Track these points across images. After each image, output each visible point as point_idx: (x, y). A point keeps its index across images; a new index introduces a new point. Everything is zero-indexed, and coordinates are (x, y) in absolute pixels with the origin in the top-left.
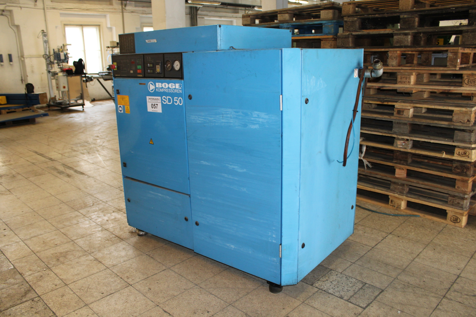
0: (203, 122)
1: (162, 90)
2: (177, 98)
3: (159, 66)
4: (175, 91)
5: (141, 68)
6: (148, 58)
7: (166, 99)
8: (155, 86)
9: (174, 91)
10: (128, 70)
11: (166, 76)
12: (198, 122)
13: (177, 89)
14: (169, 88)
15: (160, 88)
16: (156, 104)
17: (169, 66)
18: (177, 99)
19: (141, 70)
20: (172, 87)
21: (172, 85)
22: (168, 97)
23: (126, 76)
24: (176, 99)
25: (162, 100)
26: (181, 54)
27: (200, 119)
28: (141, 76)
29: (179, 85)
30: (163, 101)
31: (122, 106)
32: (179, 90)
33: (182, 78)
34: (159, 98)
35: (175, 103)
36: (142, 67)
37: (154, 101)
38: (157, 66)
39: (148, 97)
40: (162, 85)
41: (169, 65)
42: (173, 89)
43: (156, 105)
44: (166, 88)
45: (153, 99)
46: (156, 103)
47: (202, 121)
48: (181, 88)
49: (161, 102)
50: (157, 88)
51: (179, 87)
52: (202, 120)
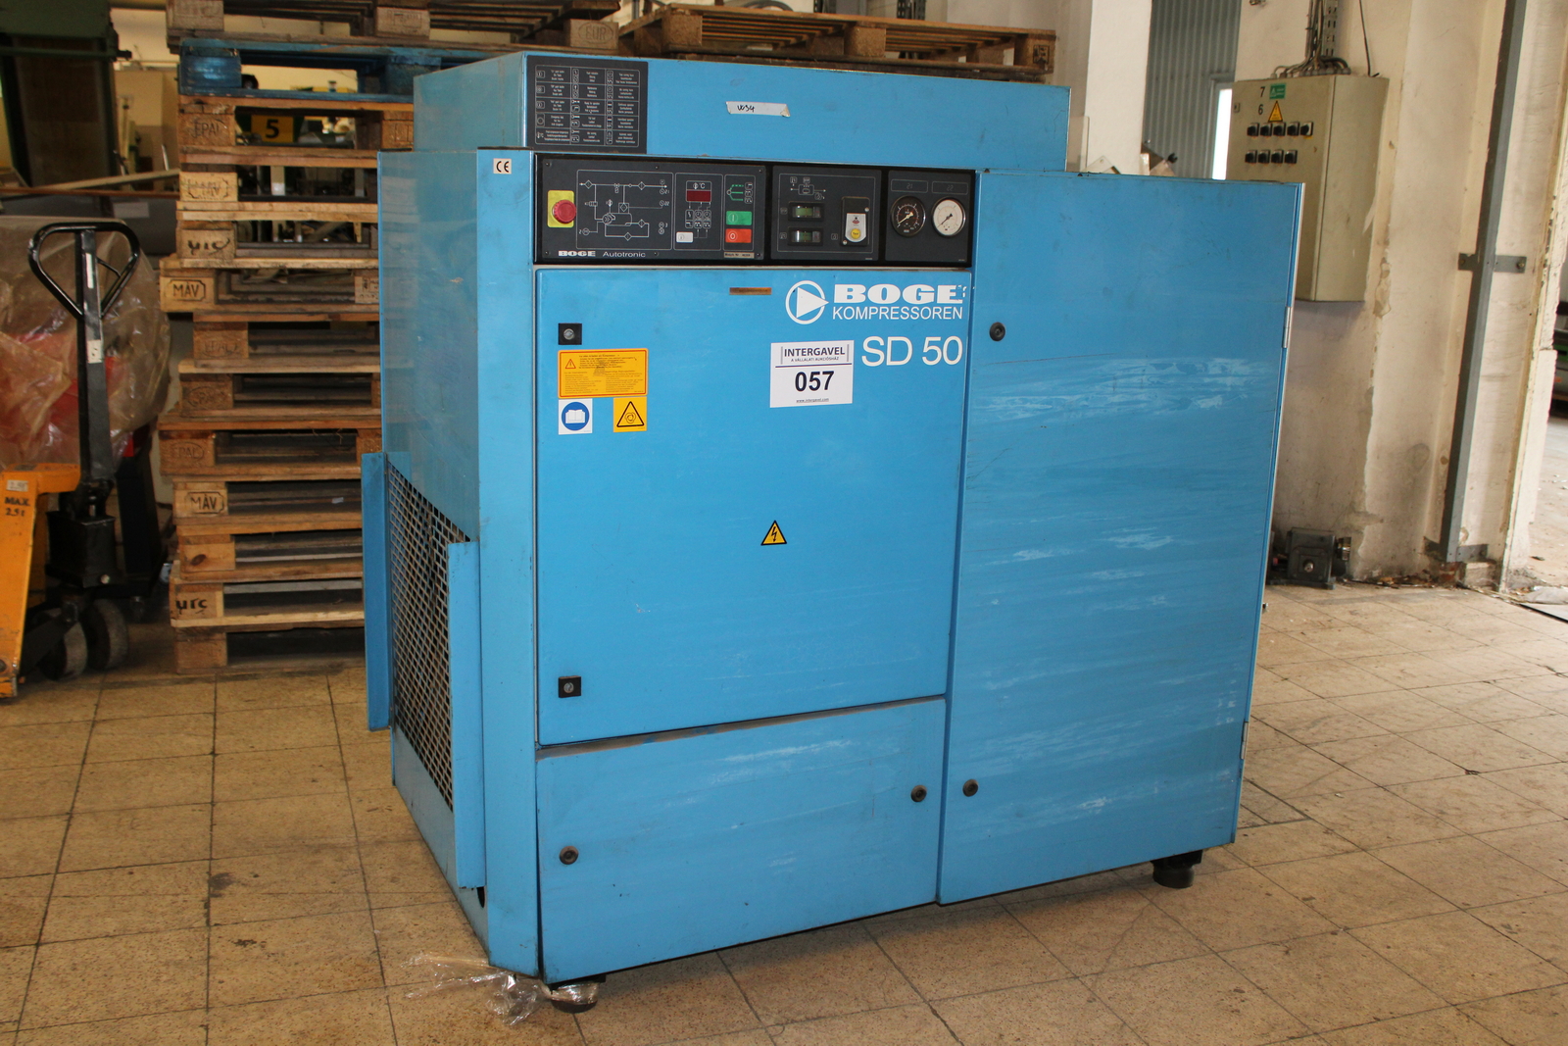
0: (1039, 413)
1: (868, 313)
2: (939, 339)
3: (862, 217)
4: (934, 313)
5: (748, 222)
6: (793, 181)
7: (884, 349)
8: (830, 295)
9: (926, 313)
10: (662, 231)
11: (888, 257)
12: (1021, 415)
13: (942, 305)
14: (901, 302)
15: (854, 305)
16: (824, 373)
17: (908, 217)
18: (940, 345)
19: (748, 232)
20: (919, 298)
21: (919, 291)
22: (890, 339)
23: (641, 255)
24: (930, 344)
25: (859, 351)
26: (971, 176)
27: (1028, 405)
28: (752, 256)
29: (951, 291)
30: (864, 358)
31: (588, 403)
32: (952, 310)
33: (967, 264)
34: (848, 346)
35: (924, 359)
36: (755, 219)
37: (813, 359)
38: (850, 217)
39: (776, 348)
40: (866, 294)
41: (911, 214)
42: (921, 306)
43: (823, 378)
44: (889, 306)
45: (810, 351)
46: (821, 369)
47: (1040, 410)
48: (960, 302)
49: (851, 361)
50: (838, 305)
51: (951, 298)
52: (1038, 406)
